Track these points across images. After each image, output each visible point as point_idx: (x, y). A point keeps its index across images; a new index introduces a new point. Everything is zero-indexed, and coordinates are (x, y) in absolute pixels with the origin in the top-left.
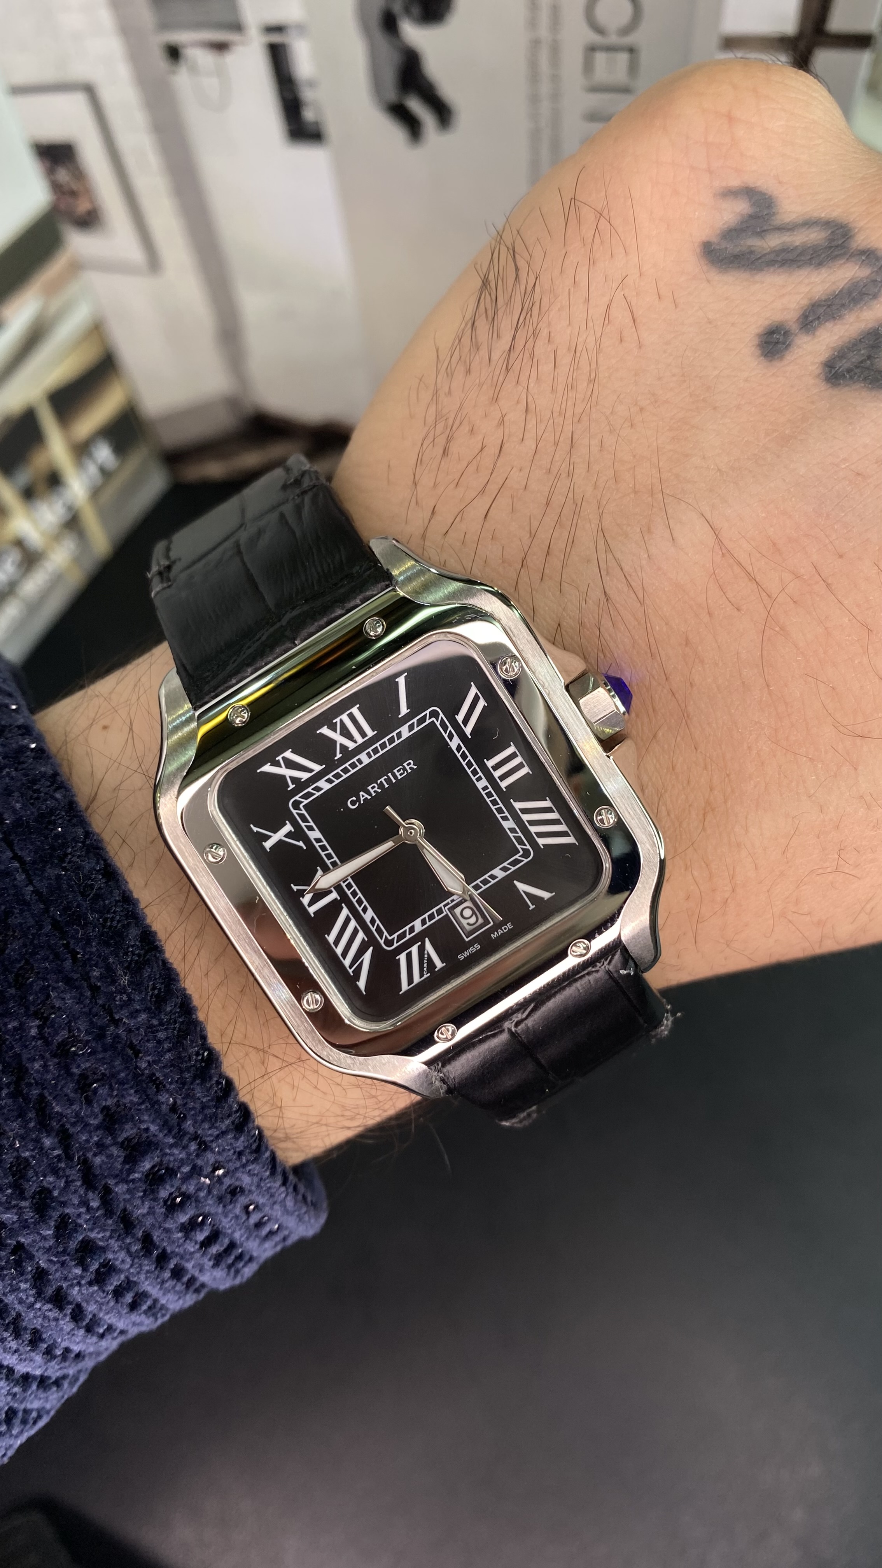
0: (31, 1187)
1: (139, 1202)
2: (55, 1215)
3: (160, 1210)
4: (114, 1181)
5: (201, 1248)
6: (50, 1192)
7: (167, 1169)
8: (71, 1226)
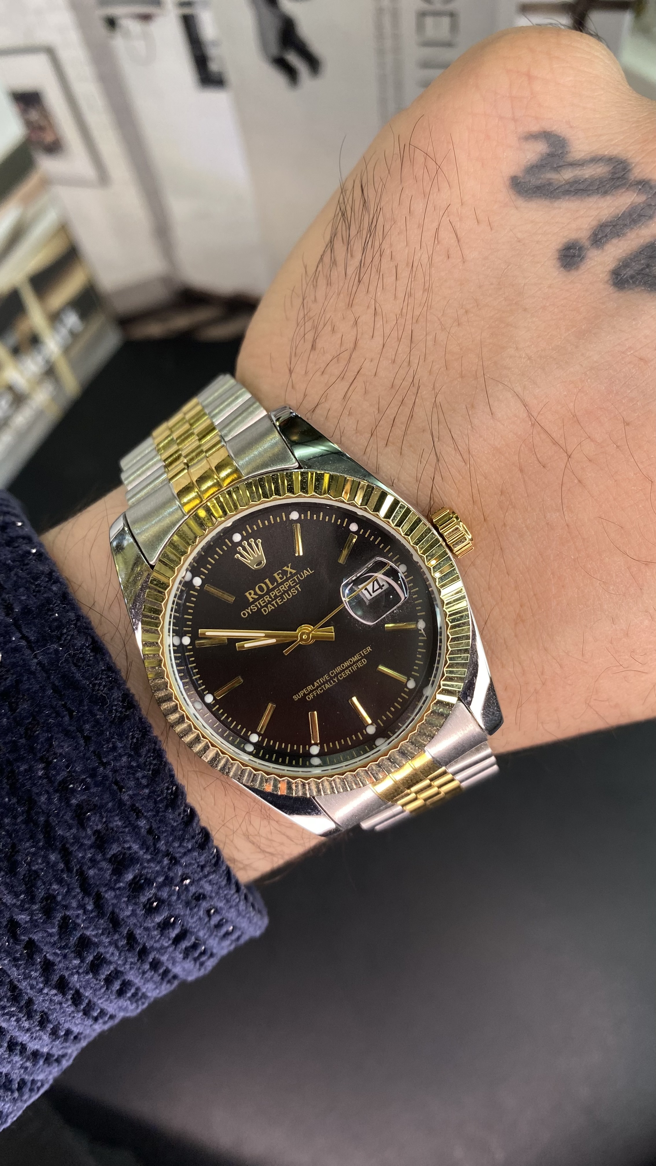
0: (41, 893)
1: (124, 905)
2: (59, 916)
3: (141, 912)
4: (104, 889)
5: (173, 943)
6: (55, 897)
7: (146, 879)
8: (71, 926)
